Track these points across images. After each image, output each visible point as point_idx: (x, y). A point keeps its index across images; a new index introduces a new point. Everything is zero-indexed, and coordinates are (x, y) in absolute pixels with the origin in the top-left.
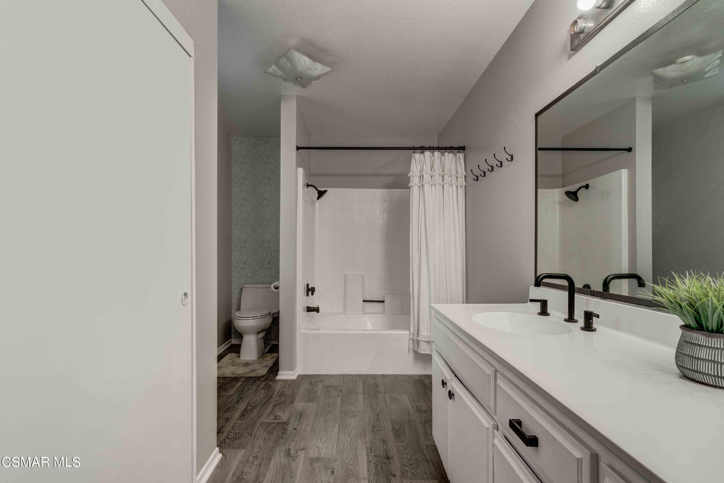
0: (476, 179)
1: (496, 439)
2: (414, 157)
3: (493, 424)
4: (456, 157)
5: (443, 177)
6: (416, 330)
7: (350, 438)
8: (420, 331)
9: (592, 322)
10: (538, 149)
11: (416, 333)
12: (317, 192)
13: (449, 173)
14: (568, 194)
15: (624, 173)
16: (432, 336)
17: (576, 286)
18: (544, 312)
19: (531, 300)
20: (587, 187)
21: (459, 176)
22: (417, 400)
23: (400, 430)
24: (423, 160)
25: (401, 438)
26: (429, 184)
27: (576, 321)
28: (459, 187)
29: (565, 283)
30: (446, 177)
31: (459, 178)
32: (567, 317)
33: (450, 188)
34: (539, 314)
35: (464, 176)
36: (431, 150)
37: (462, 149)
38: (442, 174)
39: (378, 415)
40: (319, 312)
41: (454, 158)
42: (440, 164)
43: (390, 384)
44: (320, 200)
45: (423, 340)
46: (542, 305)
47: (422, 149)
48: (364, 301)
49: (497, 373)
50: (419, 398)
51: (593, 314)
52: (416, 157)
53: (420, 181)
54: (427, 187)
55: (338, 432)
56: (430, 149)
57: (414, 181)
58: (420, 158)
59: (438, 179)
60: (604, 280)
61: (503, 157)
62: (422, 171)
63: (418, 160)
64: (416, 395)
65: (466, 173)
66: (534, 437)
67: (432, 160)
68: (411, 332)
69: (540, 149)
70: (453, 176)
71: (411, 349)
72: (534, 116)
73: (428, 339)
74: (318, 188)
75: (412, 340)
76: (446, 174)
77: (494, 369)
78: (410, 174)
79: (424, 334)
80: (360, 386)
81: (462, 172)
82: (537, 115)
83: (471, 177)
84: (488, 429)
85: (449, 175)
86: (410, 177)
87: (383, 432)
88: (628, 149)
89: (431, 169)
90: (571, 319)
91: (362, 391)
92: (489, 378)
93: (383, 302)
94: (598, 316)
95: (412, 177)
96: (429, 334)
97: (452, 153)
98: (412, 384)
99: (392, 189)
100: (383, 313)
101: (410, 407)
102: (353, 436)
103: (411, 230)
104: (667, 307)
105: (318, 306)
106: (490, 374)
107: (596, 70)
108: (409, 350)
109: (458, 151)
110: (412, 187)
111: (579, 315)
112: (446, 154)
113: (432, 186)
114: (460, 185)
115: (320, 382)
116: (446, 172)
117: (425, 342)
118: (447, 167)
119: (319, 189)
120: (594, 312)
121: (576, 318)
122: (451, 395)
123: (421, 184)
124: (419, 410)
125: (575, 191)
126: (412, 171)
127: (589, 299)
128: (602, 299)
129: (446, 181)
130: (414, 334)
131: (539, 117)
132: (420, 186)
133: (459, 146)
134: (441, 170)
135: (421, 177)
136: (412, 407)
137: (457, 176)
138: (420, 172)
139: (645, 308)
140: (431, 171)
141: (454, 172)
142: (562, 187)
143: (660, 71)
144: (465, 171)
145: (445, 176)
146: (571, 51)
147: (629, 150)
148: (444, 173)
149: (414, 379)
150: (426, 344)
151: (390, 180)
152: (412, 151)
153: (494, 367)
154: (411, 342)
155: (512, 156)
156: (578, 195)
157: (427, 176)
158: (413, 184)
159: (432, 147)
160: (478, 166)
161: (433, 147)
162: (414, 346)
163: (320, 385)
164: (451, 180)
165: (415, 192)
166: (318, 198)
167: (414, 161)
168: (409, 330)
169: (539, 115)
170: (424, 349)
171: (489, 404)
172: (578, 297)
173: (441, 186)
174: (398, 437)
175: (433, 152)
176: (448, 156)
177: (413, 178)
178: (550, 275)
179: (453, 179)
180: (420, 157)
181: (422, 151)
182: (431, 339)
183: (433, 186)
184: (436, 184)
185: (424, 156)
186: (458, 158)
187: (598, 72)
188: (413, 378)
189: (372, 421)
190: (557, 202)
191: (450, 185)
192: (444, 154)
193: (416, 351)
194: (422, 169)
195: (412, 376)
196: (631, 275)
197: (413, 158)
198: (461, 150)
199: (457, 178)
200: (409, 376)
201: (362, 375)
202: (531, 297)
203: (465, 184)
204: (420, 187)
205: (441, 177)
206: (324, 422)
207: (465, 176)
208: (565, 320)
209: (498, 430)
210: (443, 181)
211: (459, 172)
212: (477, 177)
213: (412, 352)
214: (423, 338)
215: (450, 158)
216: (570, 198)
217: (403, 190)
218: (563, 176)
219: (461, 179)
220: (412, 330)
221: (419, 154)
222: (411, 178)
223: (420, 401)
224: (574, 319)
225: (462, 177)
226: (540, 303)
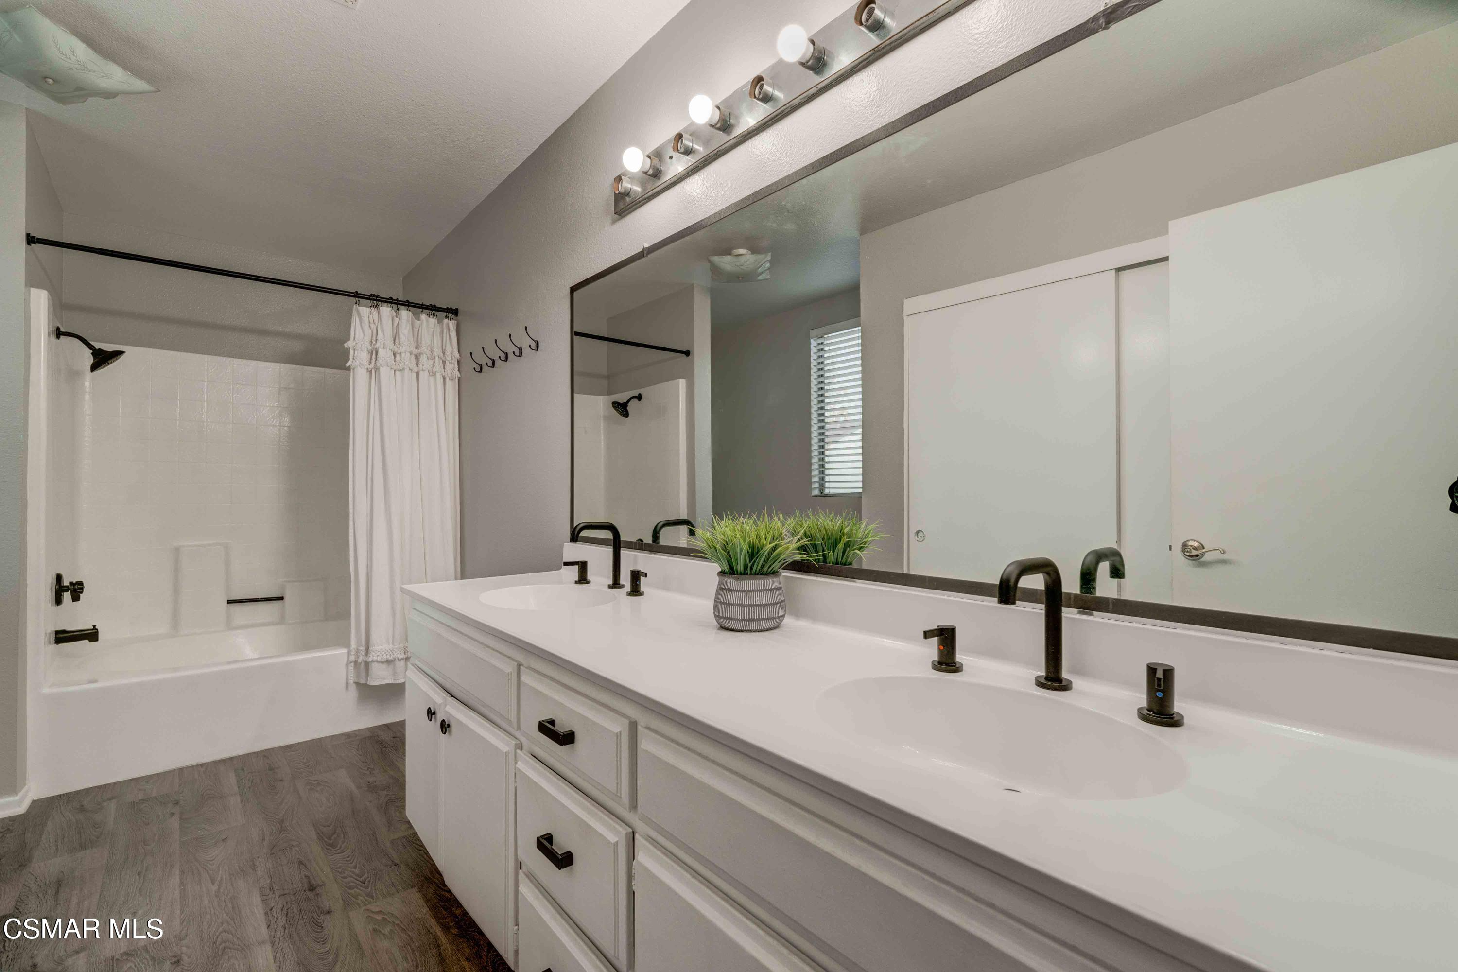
0: (478, 369)
1: (519, 763)
2: (358, 311)
3: (516, 744)
4: (443, 324)
5: (417, 357)
6: (363, 643)
7: (217, 883)
8: (371, 643)
9: (640, 583)
10: (574, 334)
11: (362, 648)
12: (92, 351)
13: (429, 353)
14: (616, 405)
15: (682, 383)
16: (396, 649)
17: (622, 539)
18: (583, 579)
19: (566, 564)
20: (639, 397)
21: (448, 359)
22: (368, 772)
23: (334, 834)
24: (376, 321)
25: (339, 846)
26: (390, 368)
27: (623, 586)
28: (447, 379)
29: (608, 535)
30: (423, 358)
31: (447, 363)
32: (611, 582)
33: (432, 379)
34: (576, 583)
35: (456, 360)
36: (393, 305)
37: (453, 312)
38: (415, 352)
39: (282, 821)
40: (97, 640)
41: (438, 326)
42: (411, 333)
43: (304, 759)
44: (98, 372)
45: (379, 659)
46: (581, 569)
47: (375, 300)
48: (230, 602)
49: (521, 667)
50: (372, 767)
51: (640, 573)
52: (361, 312)
53: (371, 359)
54: (385, 372)
55: (182, 883)
56: (390, 302)
57: (359, 359)
58: (371, 316)
59: (408, 360)
60: (654, 527)
61: (525, 342)
62: (374, 340)
63: (366, 320)
64: (366, 764)
65: (460, 356)
66: (570, 732)
67: (396, 324)
68: (352, 649)
69: (577, 334)
70: (437, 358)
71: (351, 682)
72: (568, 290)
73: (388, 656)
74: (92, 343)
75: (353, 663)
76: (423, 354)
77: (516, 664)
78: (349, 344)
79: (381, 646)
80: (230, 781)
81: (453, 353)
82: (573, 289)
83: (470, 365)
84: (507, 754)
85: (429, 355)
86: (349, 349)
87: (297, 849)
88: (685, 352)
89: (394, 340)
90: (616, 584)
91: (236, 788)
92: (510, 678)
93: (281, 598)
94: (646, 575)
95: (354, 350)
96: (391, 646)
97: (435, 317)
98: (356, 747)
99: (302, 367)
100: (282, 620)
101: (353, 787)
102: (222, 879)
103: (351, 452)
104: (707, 552)
105: (94, 626)
106: (511, 672)
107: (643, 251)
108: (347, 684)
109: (445, 314)
110: (354, 369)
111: (625, 579)
112: (424, 317)
113: (395, 371)
114: (450, 375)
115: (110, 799)
116: (424, 349)
117: (382, 662)
118: (426, 340)
119: (98, 345)
120: (641, 571)
121: (622, 582)
122: (445, 727)
123: (372, 365)
124: (372, 788)
125: (625, 402)
126: (354, 338)
127: (636, 555)
128: (651, 554)
129: (423, 365)
130: (357, 652)
131: (575, 293)
132: (370, 370)
133: (447, 307)
134: (414, 345)
135: (374, 353)
136: (359, 787)
137: (444, 360)
138: (371, 342)
139: (692, 560)
140: (394, 343)
141: (438, 352)
142: (609, 394)
143: (716, 259)
144: (459, 352)
145: (422, 356)
146: (615, 214)
147: (687, 353)
148: (419, 350)
149: (357, 738)
150: (384, 666)
151: (297, 346)
152: (354, 300)
153: (516, 661)
154: (351, 668)
155: (537, 343)
156: (628, 408)
157: (386, 352)
158: (356, 363)
159: (395, 300)
160: (483, 348)
161: (397, 300)
162: (358, 675)
163: (112, 806)
164: (434, 366)
165: (360, 380)
166: (94, 368)
167: (358, 320)
168: (347, 645)
169: (576, 290)
170: (381, 676)
171: (508, 716)
172: (624, 552)
173: (414, 375)
174: (332, 847)
175: (398, 309)
176: (427, 321)
177: (356, 352)
178: (590, 524)
179: (437, 364)
180: (370, 313)
181: (373, 303)
182: (395, 656)
183: (397, 372)
184: (403, 369)
185: (379, 313)
186: (445, 326)
187: (645, 255)
188: (356, 736)
189: (267, 839)
190: (602, 416)
191: (431, 374)
192: (419, 317)
193: (363, 684)
194: (374, 338)
195: (354, 734)
196: (681, 521)
197: (355, 314)
198: (450, 315)
199: (444, 362)
200: (347, 735)
201: (231, 759)
202: (566, 559)
203: (459, 376)
204: (371, 372)
205: (413, 356)
206: (137, 877)
207: (458, 361)
208: (610, 587)
209: (521, 750)
210: (417, 365)
211: (448, 350)
212: (481, 366)
213: (353, 688)
214: (378, 656)
215: (432, 326)
216: (618, 411)
217: (328, 371)
218: (609, 377)
219: (451, 366)
220: (353, 645)
221: (368, 309)
222: (352, 352)
223: (374, 772)
224: (619, 584)
225: (453, 361)
226: (577, 566)
